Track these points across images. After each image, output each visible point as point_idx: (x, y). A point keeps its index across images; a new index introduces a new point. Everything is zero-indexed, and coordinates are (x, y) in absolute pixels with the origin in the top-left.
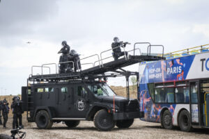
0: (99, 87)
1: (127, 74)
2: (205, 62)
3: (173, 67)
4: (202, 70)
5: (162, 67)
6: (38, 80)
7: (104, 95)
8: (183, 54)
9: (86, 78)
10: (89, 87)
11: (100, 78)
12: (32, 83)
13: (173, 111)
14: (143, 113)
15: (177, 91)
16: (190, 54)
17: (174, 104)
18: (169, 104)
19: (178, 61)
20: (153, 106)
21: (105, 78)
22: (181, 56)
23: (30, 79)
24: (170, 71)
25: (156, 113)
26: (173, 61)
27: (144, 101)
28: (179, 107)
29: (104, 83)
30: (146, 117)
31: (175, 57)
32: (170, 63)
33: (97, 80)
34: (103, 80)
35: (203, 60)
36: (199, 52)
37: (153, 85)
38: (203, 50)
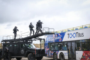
0: (29, 45)
1: (41, 40)
2: (69, 35)
3: (57, 37)
4: (68, 38)
5: (54, 37)
6: (5, 42)
7: (32, 47)
8: (61, 32)
9: (25, 41)
10: (26, 44)
11: (30, 41)
12: (3, 43)
13: (57, 53)
14: (46, 54)
15: (59, 46)
16: (64, 32)
17: (58, 51)
18: (56, 51)
19: (59, 34)
20: (50, 51)
21: (32, 41)
22: (60, 32)
23: (2, 41)
24: (57, 38)
25: (51, 54)
26: (57, 34)
27: (47, 50)
28: (60, 52)
29: (31, 43)
30: (47, 56)
31: (58, 33)
32: (57, 35)
33: (29, 41)
34: (31, 41)
35: (68, 34)
36: (67, 31)
37: (50, 43)
38: (69, 31)
